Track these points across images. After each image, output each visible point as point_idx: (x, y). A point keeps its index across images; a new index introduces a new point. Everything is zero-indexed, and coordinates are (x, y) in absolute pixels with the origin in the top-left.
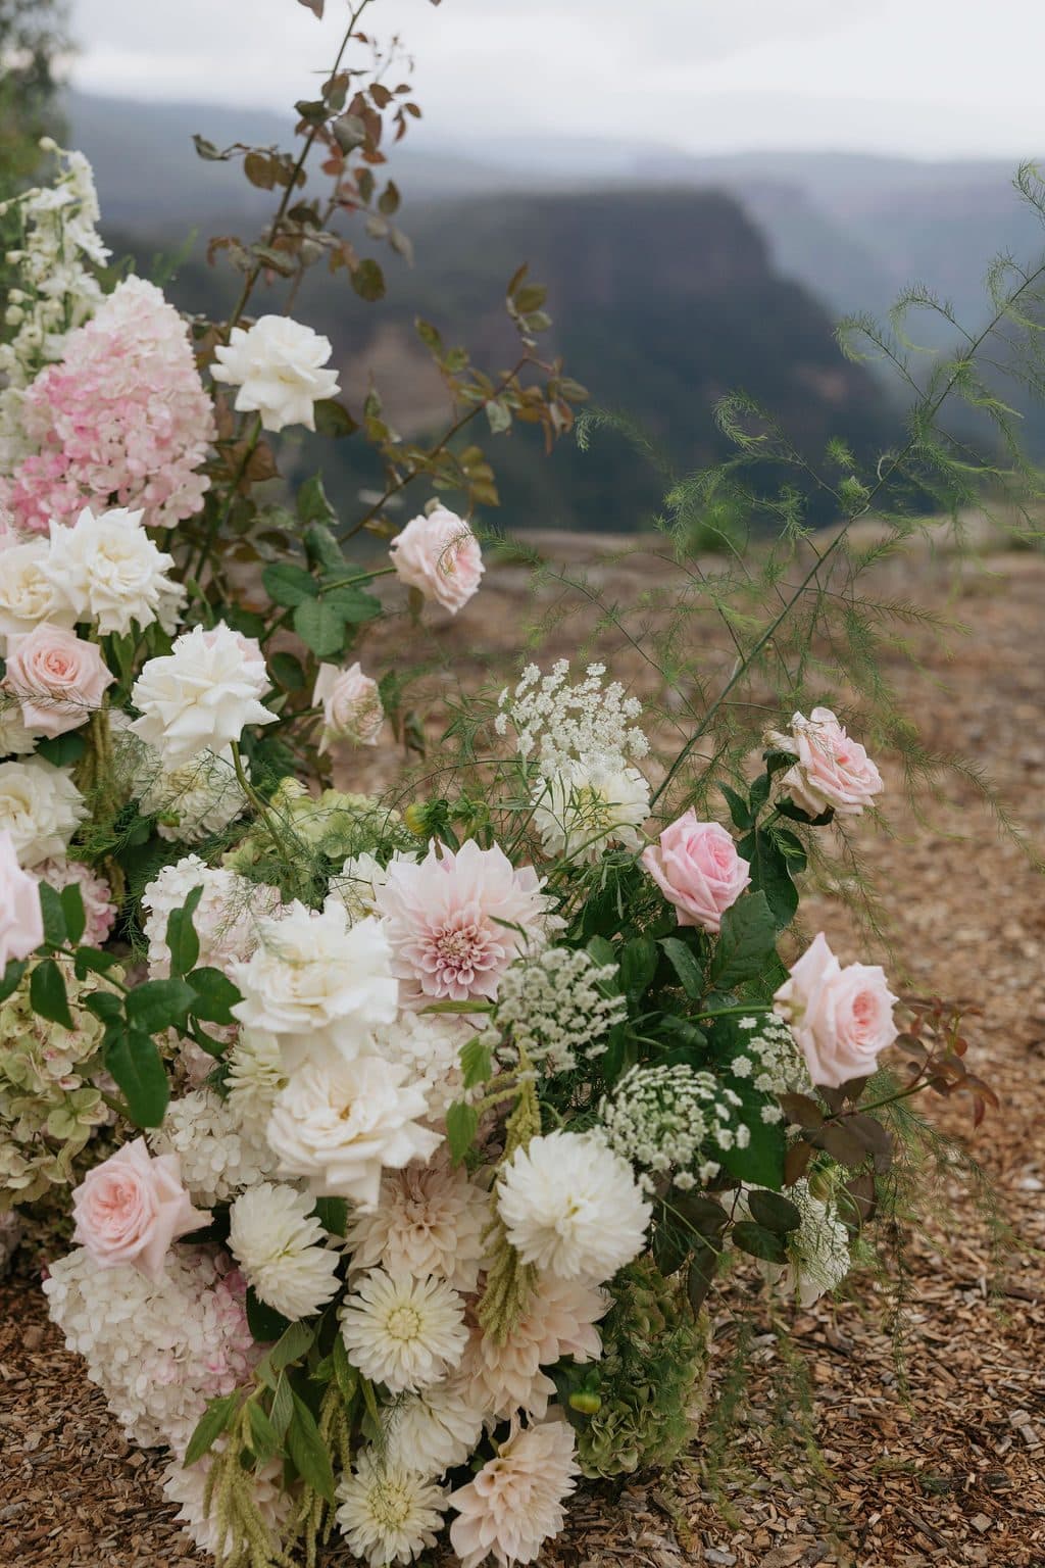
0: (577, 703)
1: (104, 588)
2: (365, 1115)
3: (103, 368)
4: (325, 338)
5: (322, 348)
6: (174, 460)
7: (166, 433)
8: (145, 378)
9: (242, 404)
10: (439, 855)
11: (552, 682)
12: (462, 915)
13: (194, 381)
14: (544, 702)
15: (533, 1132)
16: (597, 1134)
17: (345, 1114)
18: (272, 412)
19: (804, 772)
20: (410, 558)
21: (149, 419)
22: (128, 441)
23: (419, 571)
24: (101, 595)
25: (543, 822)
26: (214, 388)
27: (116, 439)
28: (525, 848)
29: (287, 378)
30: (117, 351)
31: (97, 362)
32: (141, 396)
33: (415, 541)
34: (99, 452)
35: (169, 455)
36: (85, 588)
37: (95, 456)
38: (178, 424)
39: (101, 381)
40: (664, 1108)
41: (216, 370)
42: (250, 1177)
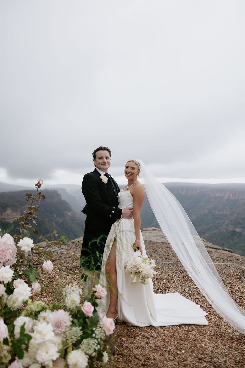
0: (73, 289)
1: (5, 277)
2: (50, 353)
3: (3, 246)
4: (32, 240)
5: (32, 241)
6: (12, 257)
7: (12, 253)
8: (9, 247)
9: (22, 249)
10: (55, 312)
11: (70, 286)
12: (59, 320)
13: (15, 246)
14: (69, 290)
15: (71, 351)
16: (80, 350)
17: (47, 353)
18: (26, 250)
19: (98, 293)
20: (45, 267)
21: (10, 252)
22: (7, 255)
23: (46, 268)
24: (5, 278)
25: (67, 305)
26: (18, 247)
27: (5, 255)
28: (65, 309)
29: (28, 245)
30: (5, 243)
31: (2, 245)
32: (8, 249)
33: (45, 265)
34: (2, 257)
35: (12, 256)
36: (3, 277)
37: (2, 258)
38: (13, 252)
39: (3, 248)
40: (89, 345)
41: (18, 245)
42: (31, 363)
